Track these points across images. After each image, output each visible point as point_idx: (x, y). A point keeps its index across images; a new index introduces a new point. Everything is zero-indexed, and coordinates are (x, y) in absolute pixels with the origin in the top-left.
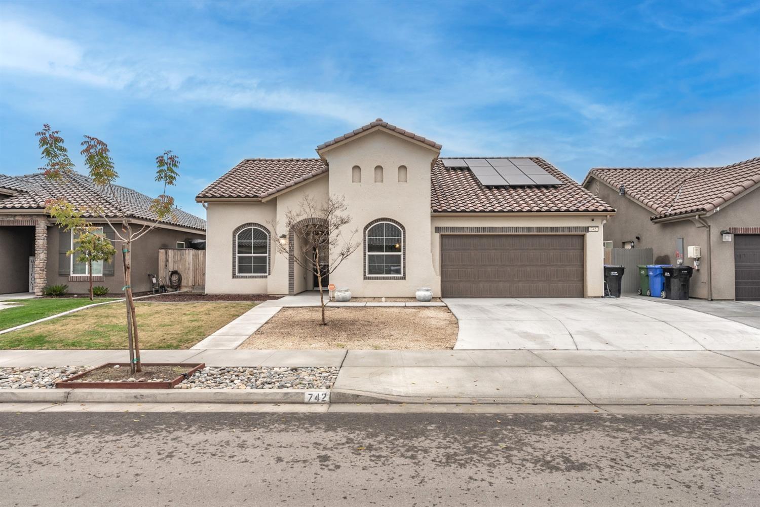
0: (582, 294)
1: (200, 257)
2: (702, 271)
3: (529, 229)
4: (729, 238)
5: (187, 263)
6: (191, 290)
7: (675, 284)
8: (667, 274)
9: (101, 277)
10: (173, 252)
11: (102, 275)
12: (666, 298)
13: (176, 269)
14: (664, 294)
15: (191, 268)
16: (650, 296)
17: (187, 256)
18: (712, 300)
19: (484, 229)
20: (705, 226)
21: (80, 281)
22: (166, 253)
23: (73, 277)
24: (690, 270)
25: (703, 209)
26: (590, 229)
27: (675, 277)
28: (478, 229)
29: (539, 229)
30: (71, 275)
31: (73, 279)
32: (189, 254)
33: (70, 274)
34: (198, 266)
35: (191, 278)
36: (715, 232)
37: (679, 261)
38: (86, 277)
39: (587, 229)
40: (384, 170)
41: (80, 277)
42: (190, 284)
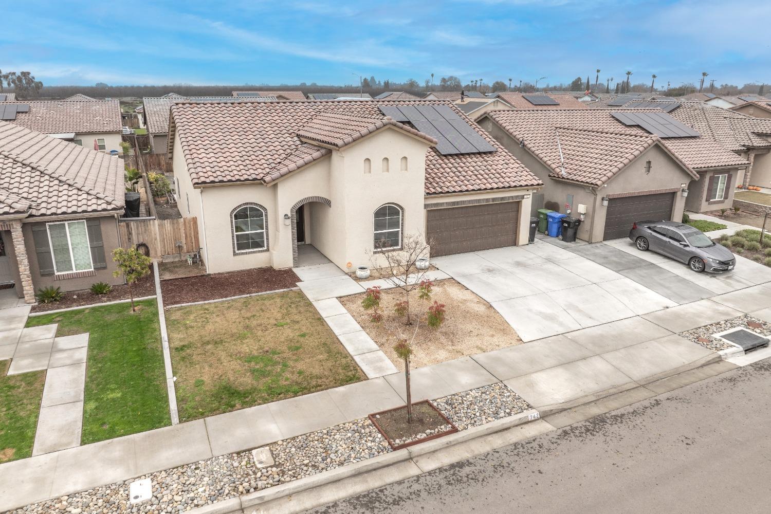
0: (514, 243)
1: (166, 226)
2: (586, 222)
3: (487, 200)
4: (606, 203)
5: (153, 233)
6: (161, 260)
7: (570, 232)
8: (566, 225)
9: (92, 271)
10: (135, 224)
11: (93, 269)
12: (562, 240)
13: (141, 241)
14: (561, 237)
15: (158, 238)
16: (548, 235)
17: (152, 227)
18: (591, 243)
19: (458, 203)
20: (593, 193)
21: (68, 279)
22: (128, 226)
23: (59, 275)
24: (579, 221)
25: (597, 185)
26: (525, 197)
27: (571, 228)
28: (454, 203)
29: (494, 199)
30: (56, 274)
31: (59, 278)
32: (154, 224)
33: (54, 274)
34: (165, 236)
35: (159, 248)
36: (599, 198)
37: (569, 211)
38: (74, 273)
39: (523, 197)
40: (389, 161)
41: (68, 274)
42: (159, 254)
